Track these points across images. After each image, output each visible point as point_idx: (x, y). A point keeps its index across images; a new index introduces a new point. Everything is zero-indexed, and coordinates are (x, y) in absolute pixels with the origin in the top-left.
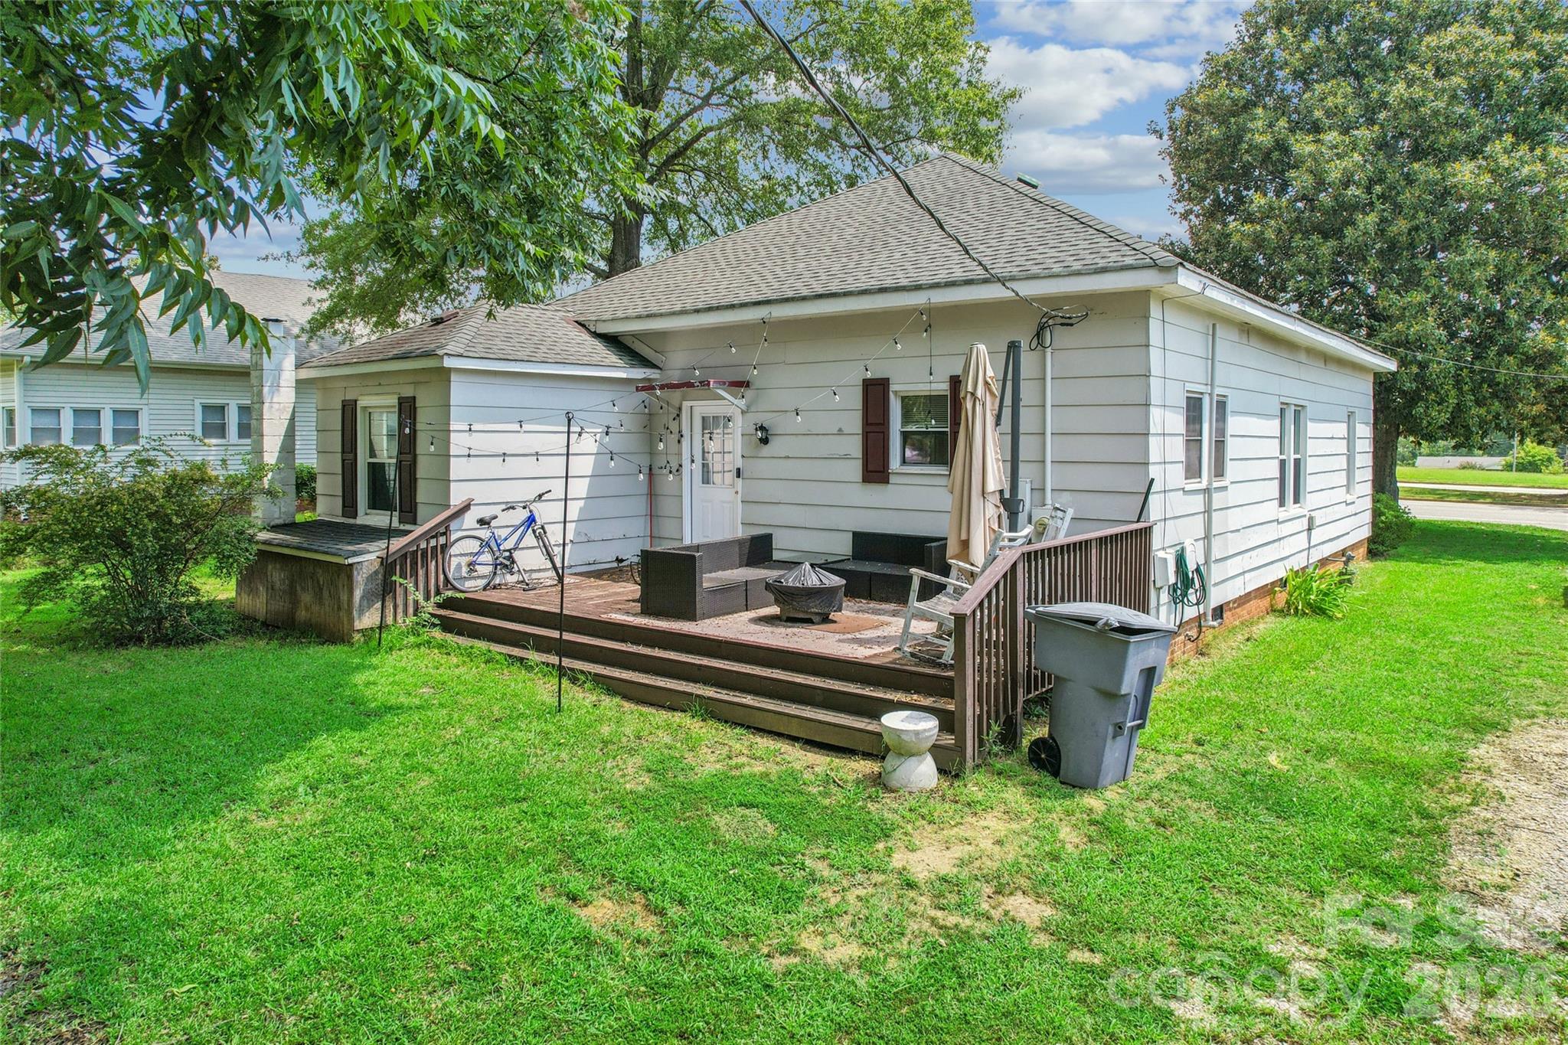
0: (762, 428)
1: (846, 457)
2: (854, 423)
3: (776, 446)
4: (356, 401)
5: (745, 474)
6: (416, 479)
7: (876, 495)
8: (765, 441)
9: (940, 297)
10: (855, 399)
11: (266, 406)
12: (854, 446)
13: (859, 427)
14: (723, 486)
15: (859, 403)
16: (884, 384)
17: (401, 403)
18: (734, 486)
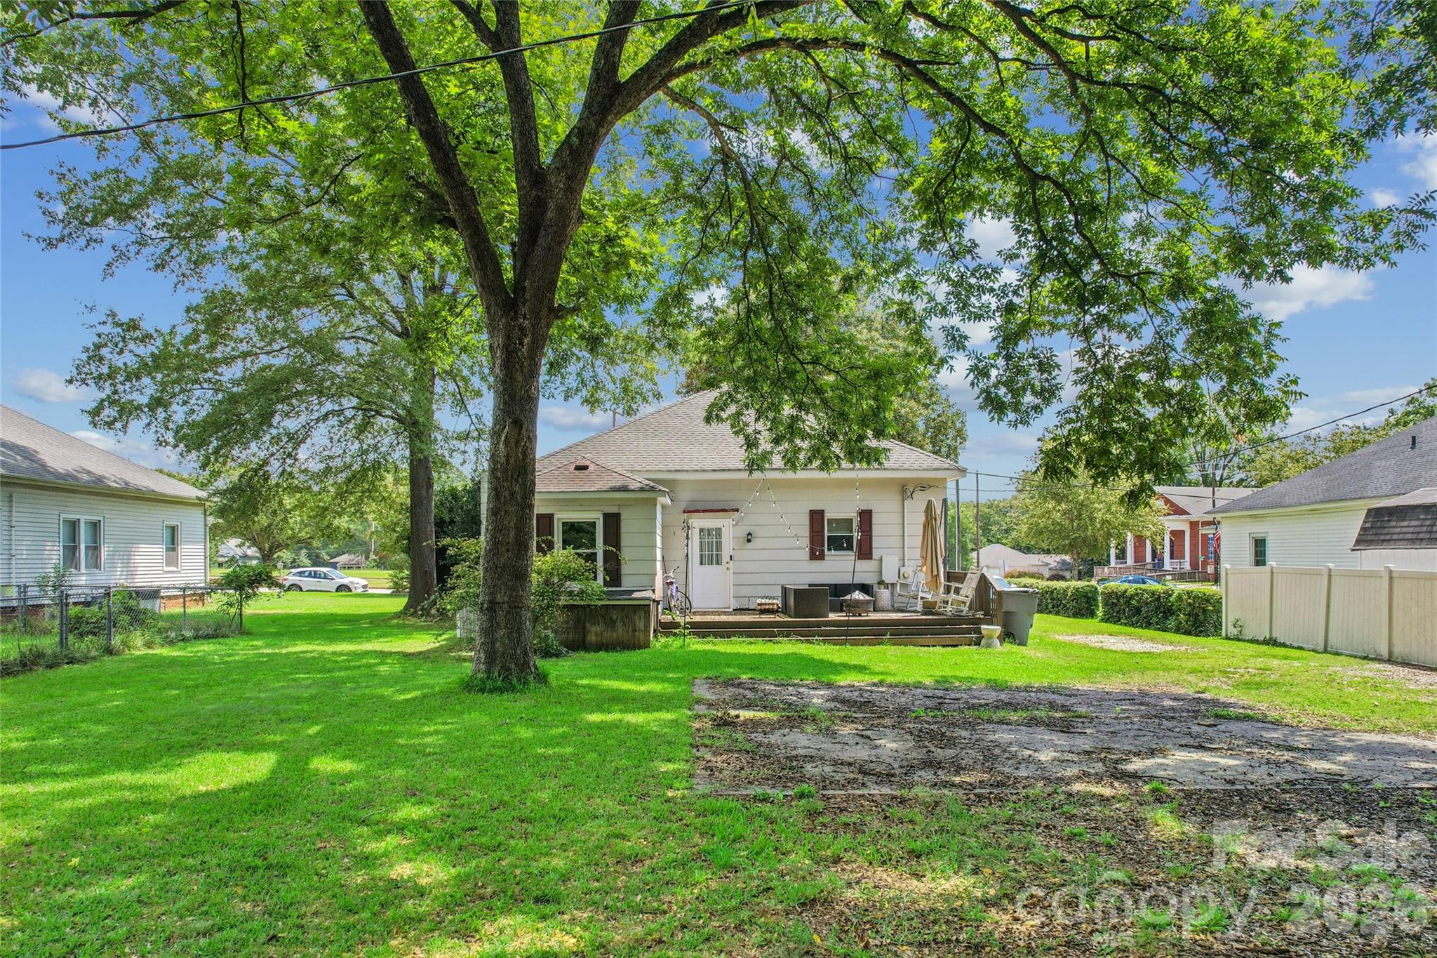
0: (750, 534)
1: (800, 548)
2: (805, 532)
3: (755, 543)
4: (553, 515)
5: (734, 558)
6: (620, 561)
7: (817, 565)
8: (749, 541)
9: (862, 475)
10: (806, 520)
12: (805, 542)
13: (807, 533)
14: (715, 566)
15: (807, 522)
16: (822, 513)
17: (607, 517)
18: (725, 565)
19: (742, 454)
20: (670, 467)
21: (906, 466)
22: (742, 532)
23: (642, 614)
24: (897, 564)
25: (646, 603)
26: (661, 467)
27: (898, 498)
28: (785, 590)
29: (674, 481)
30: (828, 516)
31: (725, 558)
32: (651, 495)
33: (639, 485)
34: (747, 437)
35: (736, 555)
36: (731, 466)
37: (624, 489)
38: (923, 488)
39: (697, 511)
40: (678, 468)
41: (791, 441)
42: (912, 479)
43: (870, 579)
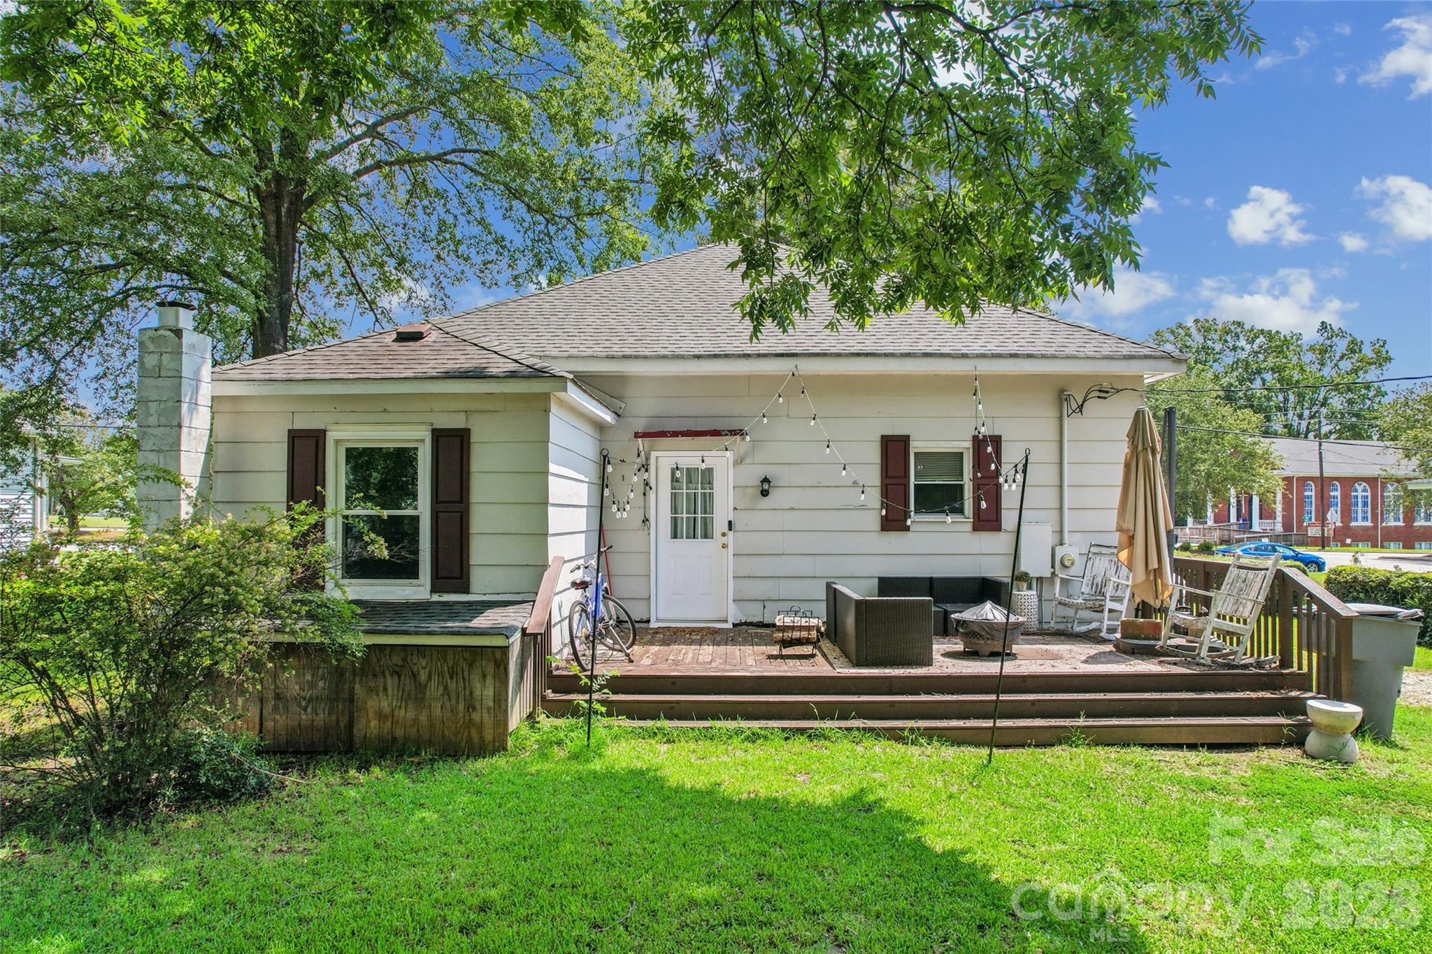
0: (766, 480)
1: (862, 508)
2: (873, 476)
3: (776, 497)
4: (325, 431)
5: (737, 526)
6: (468, 535)
7: (895, 540)
8: (765, 493)
9: (985, 367)
10: (873, 454)
11: (185, 430)
12: (873, 498)
13: (877, 481)
14: (700, 541)
15: (877, 458)
16: (905, 441)
17: (440, 436)
18: (718, 539)
19: (739, 288)
20: (616, 350)
21: (1068, 351)
22: (752, 475)
23: (490, 669)
24: (1049, 539)
25: (498, 641)
26: (598, 351)
27: (1052, 413)
28: (834, 596)
29: (621, 379)
30: (916, 446)
31: (719, 525)
32: (536, 387)
33: (512, 366)
34: (747, 247)
35: (741, 521)
36: (730, 349)
37: (478, 375)
38: (1103, 393)
39: (663, 434)
40: (629, 352)
41: (856, 248)
42: (1078, 378)
43: (999, 570)
